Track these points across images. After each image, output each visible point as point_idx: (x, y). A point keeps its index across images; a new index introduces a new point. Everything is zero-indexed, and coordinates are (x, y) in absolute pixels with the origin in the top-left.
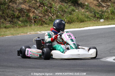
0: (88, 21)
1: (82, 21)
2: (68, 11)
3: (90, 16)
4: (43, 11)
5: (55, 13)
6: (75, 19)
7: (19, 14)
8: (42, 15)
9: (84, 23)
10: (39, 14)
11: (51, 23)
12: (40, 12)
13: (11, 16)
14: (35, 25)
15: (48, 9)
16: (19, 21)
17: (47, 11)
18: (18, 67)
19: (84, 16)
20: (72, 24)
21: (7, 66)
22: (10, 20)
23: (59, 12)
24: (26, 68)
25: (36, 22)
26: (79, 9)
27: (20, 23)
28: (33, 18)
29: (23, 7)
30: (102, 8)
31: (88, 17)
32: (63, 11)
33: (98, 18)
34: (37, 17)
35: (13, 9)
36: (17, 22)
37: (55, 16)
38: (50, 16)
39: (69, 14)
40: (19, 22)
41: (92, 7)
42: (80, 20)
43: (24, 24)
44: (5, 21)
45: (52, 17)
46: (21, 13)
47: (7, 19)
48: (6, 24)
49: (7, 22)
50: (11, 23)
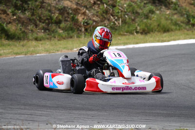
0: (176, 29)
1: (166, 30)
2: (143, 12)
3: (179, 22)
4: (100, 12)
5: (121, 15)
6: (155, 26)
7: (60, 17)
8: (99, 19)
9: (170, 33)
10: (94, 17)
11: (114, 32)
12: (96, 13)
13: (45, 20)
14: (87, 36)
15: (108, 9)
16: (60, 28)
17: (106, 12)
18: (57, 107)
19: (170, 21)
20: (149, 35)
21: (38, 106)
22: (44, 27)
23: (127, 15)
24: (70, 110)
25: (89, 31)
26: (162, 10)
27: (61, 31)
28: (84, 23)
29: (66, 5)
31: (176, 24)
32: (133, 13)
33: (193, 25)
34: (90, 22)
35: (49, 8)
36: (55, 31)
37: (120, 21)
38: (112, 20)
39: (145, 18)
40: (59, 30)
41: (184, 7)
43: (68, 34)
44: (36, 28)
45: (116, 22)
46: (64, 15)
47: (39, 24)
48: (37, 34)
49: (39, 31)
50: (46, 32)
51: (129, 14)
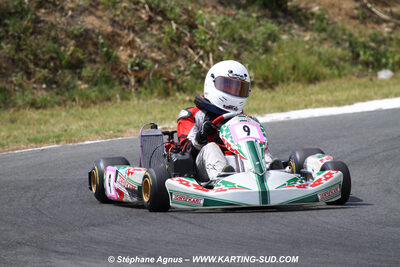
0: (332, 77)
1: (313, 78)
2: (256, 38)
3: (336, 60)
4: (164, 41)
5: (212, 46)
6: (286, 69)
7: (80, 55)
8: (164, 56)
9: (322, 84)
10: (153, 52)
12: (156, 44)
13: (48, 62)
14: (142, 95)
15: (182, 32)
16: (80, 78)
17: (178, 39)
19: (316, 58)
20: (278, 90)
22: (45, 78)
23: (222, 45)
25: (145, 83)
26: (293, 31)
27: (84, 86)
28: (132, 67)
29: (90, 27)
30: (376, 26)
32: (234, 40)
33: (367, 64)
34: (148, 63)
35: (53, 33)
36: (72, 85)
37: (211, 59)
38: (192, 58)
40: (80, 82)
41: (340, 24)
42: (304, 75)
43: (101, 92)
44: (29, 79)
45: (201, 62)
46: (86, 48)
47: (35, 71)
48: (33, 94)
49: (35, 86)
50: (52, 89)
51: (226, 42)
